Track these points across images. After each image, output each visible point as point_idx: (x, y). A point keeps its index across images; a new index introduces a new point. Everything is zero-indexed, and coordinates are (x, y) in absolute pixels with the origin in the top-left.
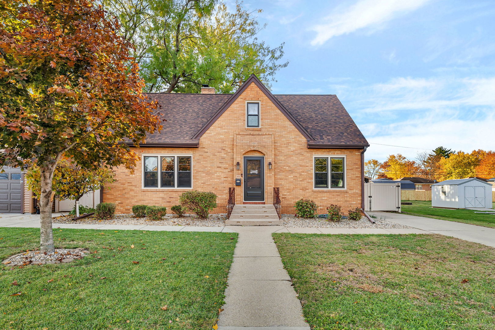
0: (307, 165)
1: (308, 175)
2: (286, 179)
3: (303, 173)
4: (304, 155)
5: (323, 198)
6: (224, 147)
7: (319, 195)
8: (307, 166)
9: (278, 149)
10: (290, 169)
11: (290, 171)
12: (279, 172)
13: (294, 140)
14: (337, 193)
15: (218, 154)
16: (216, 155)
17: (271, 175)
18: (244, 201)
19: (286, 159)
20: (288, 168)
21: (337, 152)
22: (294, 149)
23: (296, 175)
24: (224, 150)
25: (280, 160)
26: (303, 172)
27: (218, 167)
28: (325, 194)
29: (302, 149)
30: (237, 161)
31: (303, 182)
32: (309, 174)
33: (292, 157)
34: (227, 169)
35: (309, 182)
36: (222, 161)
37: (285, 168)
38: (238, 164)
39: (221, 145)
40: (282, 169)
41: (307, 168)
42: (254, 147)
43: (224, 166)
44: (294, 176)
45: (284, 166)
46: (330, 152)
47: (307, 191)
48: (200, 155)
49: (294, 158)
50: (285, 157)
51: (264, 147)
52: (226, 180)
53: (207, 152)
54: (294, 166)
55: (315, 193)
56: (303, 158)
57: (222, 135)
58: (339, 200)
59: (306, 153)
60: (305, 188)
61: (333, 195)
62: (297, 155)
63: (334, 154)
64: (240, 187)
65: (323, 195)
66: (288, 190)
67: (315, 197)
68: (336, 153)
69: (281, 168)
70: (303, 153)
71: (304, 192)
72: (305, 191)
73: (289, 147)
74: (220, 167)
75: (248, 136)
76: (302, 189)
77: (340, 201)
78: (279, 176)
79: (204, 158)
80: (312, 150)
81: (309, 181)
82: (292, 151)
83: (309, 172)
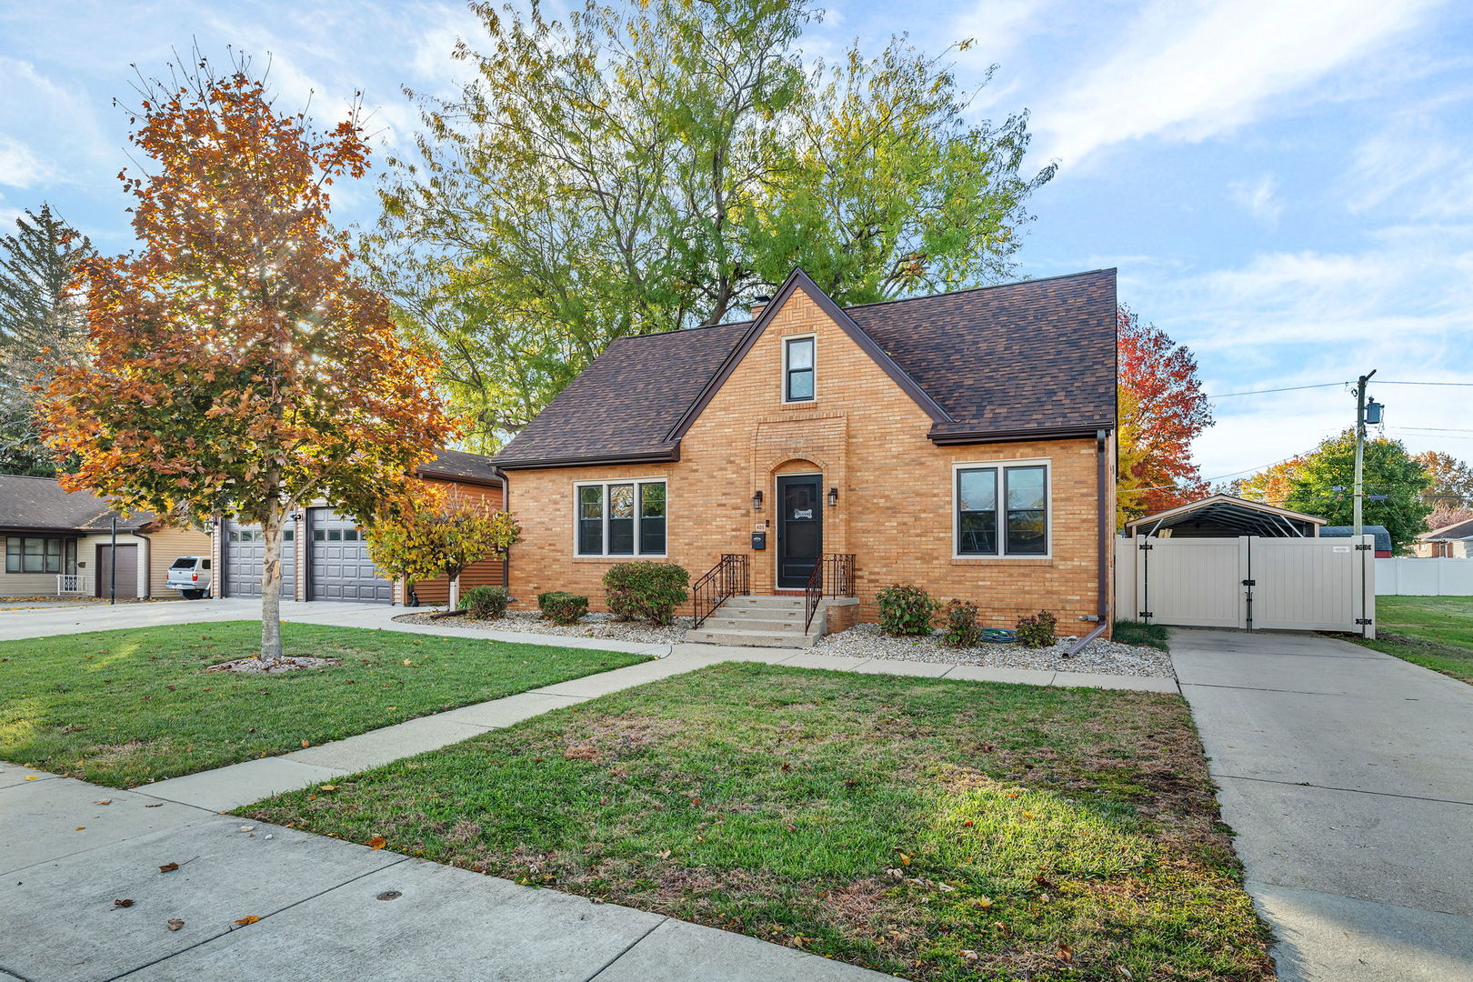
0: (935, 491)
1: (937, 519)
2: (879, 532)
3: (923, 515)
4: (928, 463)
5: (980, 583)
6: (732, 455)
7: (968, 574)
8: (935, 495)
9: (858, 451)
10: (889, 504)
11: (888, 508)
12: (860, 513)
13: (899, 425)
14: (1022, 570)
15: (721, 473)
16: (714, 477)
17: (837, 520)
18: (777, 588)
19: (878, 476)
20: (883, 500)
21: (1021, 450)
22: (901, 449)
23: (905, 520)
24: (732, 462)
25: (863, 482)
26: (925, 512)
27: (719, 505)
28: (986, 573)
29: (920, 448)
30: (758, 489)
31: (923, 539)
32: (939, 515)
33: (894, 472)
34: (740, 508)
35: (940, 539)
36: (727, 491)
37: (875, 501)
38: (759, 496)
39: (725, 452)
40: (869, 505)
41: (935, 499)
42: (796, 450)
43: (733, 501)
44: (899, 524)
45: (874, 496)
46: (1001, 452)
47: (935, 562)
48: (682, 479)
49: (900, 474)
50: (877, 473)
51: (821, 449)
52: (736, 537)
53: (697, 471)
54: (900, 496)
55: (957, 569)
56: (924, 472)
57: (728, 426)
58: (1027, 588)
59: (931, 459)
60: (927, 554)
61: (1011, 575)
62: (907, 465)
63: (1014, 456)
64: (763, 553)
65: (981, 575)
66: (883, 561)
67: (957, 579)
68: (1018, 455)
69: (867, 501)
70: (923, 460)
71: (925, 566)
72: (928, 562)
73: (887, 446)
74: (724, 505)
75: (786, 426)
76: (921, 558)
77: (1028, 593)
78: (860, 524)
79: (691, 485)
80: (949, 450)
81: (941, 535)
82: (893, 457)
83: (941, 511)
